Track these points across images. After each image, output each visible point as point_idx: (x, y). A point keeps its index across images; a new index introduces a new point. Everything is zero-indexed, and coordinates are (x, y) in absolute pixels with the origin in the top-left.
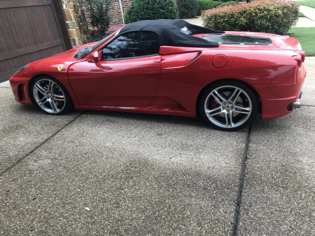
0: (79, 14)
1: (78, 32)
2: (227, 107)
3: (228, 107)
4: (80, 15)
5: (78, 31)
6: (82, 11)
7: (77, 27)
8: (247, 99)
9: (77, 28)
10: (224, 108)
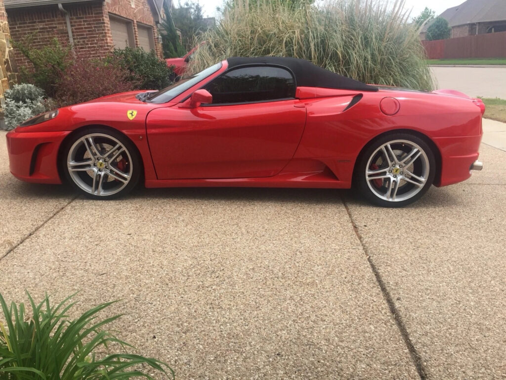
0: (6, 57)
1: (6, 86)
2: (396, 172)
3: (397, 170)
4: (7, 60)
5: (5, 84)
6: (10, 54)
7: (4, 77)
8: (403, 143)
9: (4, 79)
10: (395, 176)
